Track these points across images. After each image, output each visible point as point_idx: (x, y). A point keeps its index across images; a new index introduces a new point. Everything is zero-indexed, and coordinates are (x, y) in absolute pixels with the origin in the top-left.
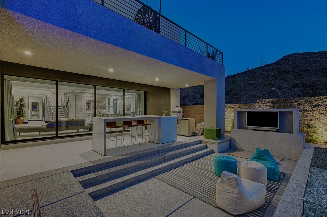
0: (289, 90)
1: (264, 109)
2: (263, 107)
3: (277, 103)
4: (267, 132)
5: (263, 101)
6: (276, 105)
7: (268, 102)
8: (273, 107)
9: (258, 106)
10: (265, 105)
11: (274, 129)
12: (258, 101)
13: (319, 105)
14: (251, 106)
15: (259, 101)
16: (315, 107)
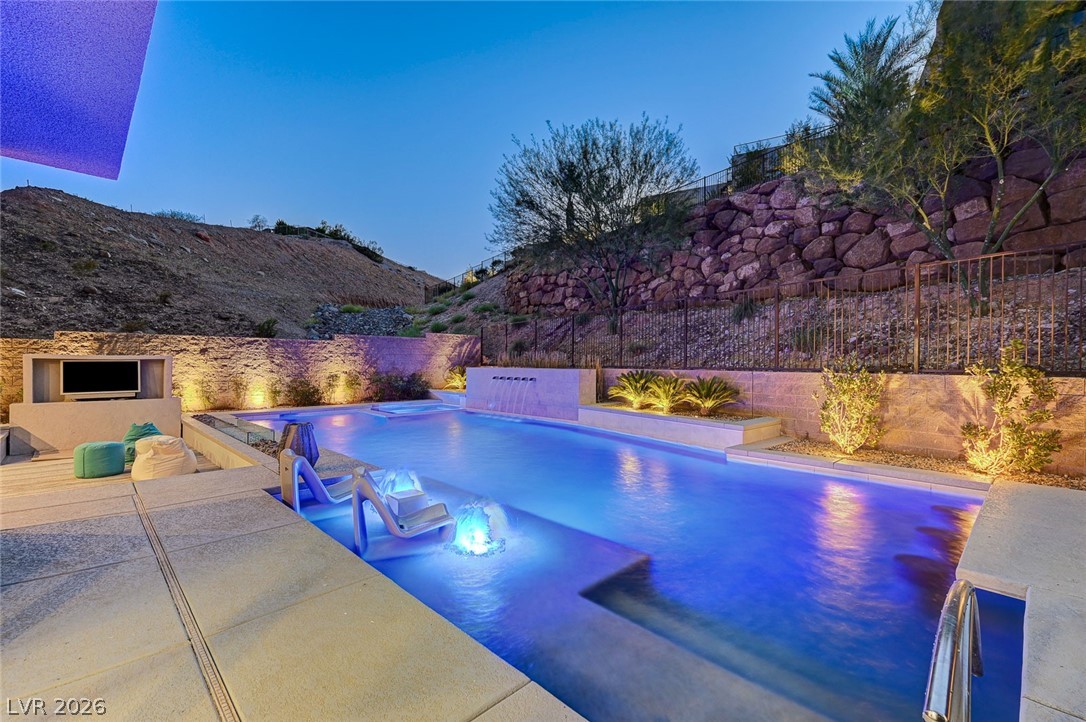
0: (71, 302)
1: (76, 354)
2: (71, 348)
3: (109, 342)
4: (115, 401)
5: (72, 336)
6: (106, 346)
7: (84, 338)
8: (100, 350)
9: (57, 346)
10: (77, 345)
11: (131, 393)
12: (57, 334)
13: (185, 350)
14: (33, 347)
15: (61, 334)
16: (178, 352)
